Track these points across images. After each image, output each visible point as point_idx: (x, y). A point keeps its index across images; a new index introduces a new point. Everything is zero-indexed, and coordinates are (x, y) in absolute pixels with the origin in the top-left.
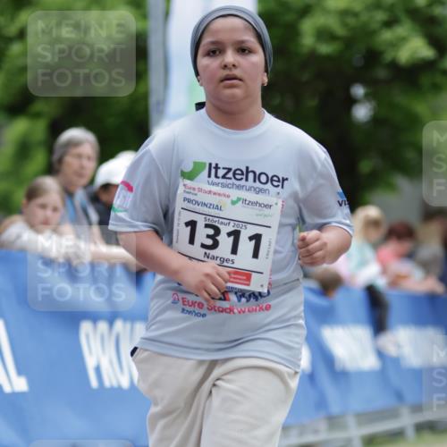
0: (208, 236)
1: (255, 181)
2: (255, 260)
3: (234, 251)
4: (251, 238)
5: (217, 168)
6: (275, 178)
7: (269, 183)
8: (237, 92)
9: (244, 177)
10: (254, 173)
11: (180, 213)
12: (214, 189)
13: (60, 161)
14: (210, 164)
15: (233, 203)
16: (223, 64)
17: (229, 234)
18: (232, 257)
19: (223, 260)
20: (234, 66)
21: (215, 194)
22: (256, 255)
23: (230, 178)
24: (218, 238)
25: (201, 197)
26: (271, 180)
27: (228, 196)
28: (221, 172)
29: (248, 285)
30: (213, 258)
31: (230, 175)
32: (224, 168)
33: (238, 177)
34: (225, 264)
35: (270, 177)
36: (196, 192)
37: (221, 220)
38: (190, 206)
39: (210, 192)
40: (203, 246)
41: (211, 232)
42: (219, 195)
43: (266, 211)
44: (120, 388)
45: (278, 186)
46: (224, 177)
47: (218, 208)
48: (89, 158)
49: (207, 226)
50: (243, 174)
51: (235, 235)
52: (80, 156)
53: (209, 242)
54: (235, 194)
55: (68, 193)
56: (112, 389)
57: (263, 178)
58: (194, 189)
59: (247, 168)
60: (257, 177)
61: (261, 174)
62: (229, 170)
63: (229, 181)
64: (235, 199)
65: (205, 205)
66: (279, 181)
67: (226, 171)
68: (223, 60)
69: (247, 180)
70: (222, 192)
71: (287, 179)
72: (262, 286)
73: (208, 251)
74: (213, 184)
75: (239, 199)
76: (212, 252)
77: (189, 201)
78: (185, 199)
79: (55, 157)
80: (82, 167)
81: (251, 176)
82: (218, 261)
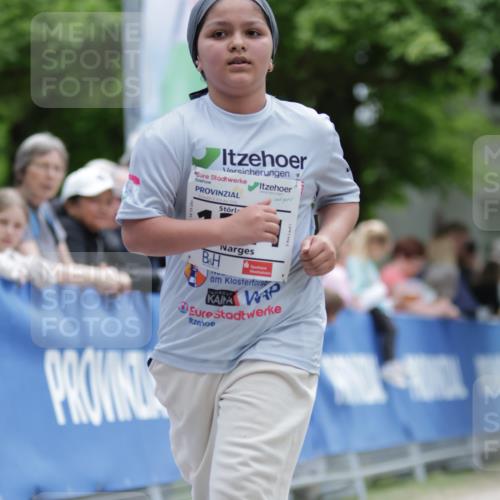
1: (273, 165)
2: (275, 248)
5: (232, 154)
6: (294, 159)
7: (289, 165)
8: (246, 77)
9: (261, 162)
10: (271, 157)
11: (192, 203)
12: (230, 175)
13: (24, 170)
14: (225, 151)
15: (251, 189)
16: (231, 46)
18: (251, 247)
19: (242, 251)
20: (243, 48)
21: (230, 180)
23: (247, 165)
25: (215, 185)
26: (290, 161)
27: (245, 182)
28: (237, 159)
30: (231, 250)
31: (246, 161)
32: (239, 155)
33: (254, 162)
34: (244, 255)
35: (288, 158)
36: (209, 180)
38: (204, 196)
39: (225, 179)
42: (235, 181)
43: (285, 195)
44: (90, 424)
45: (297, 167)
46: (240, 163)
47: (234, 195)
48: (57, 168)
49: (222, 216)
50: (259, 159)
52: (46, 166)
54: (252, 179)
55: (32, 206)
56: (81, 425)
57: (282, 161)
58: (207, 177)
59: (263, 153)
60: (275, 161)
61: (278, 157)
62: (245, 156)
63: (246, 168)
64: (252, 184)
65: (220, 193)
66: (298, 162)
67: (241, 157)
68: (232, 42)
69: (265, 165)
70: (237, 178)
71: (305, 158)
74: (229, 170)
75: (256, 184)
77: (202, 190)
78: (197, 188)
79: (18, 166)
80: (49, 178)
81: (268, 160)
82: (236, 253)
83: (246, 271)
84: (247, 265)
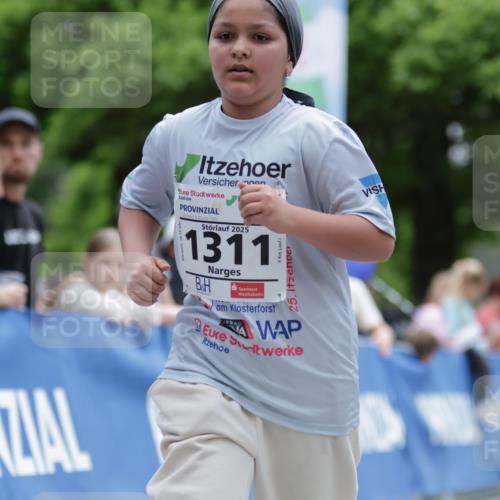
0: (209, 247)
1: (249, 175)
2: (265, 266)
3: (238, 260)
4: (255, 242)
5: (211, 162)
6: (274, 167)
7: (266, 173)
9: (239, 171)
10: (249, 164)
12: (208, 189)
14: (204, 158)
15: (229, 203)
17: (230, 241)
18: (237, 267)
19: (228, 272)
20: (244, 54)
21: (208, 195)
22: (265, 260)
23: (223, 174)
24: (219, 247)
25: (197, 202)
26: (267, 169)
27: (222, 196)
28: (214, 167)
29: (262, 297)
30: (218, 272)
31: (224, 170)
32: (218, 163)
33: (232, 172)
34: (231, 277)
35: (266, 166)
37: (219, 225)
38: (188, 214)
39: (203, 194)
40: (207, 259)
41: (211, 241)
42: (213, 195)
45: (277, 176)
46: (217, 173)
47: (214, 211)
49: (206, 235)
50: (237, 168)
51: (236, 240)
53: (211, 253)
57: (259, 170)
58: (187, 193)
60: (252, 171)
61: (256, 165)
62: (224, 164)
63: (221, 177)
64: (230, 198)
65: (200, 210)
66: (278, 169)
67: (220, 165)
69: (241, 174)
70: (215, 193)
71: (289, 166)
72: (279, 295)
73: (212, 265)
74: (204, 182)
75: (234, 198)
76: (216, 265)
77: (185, 208)
78: (181, 207)
81: (246, 169)
82: (223, 276)
83: (234, 294)
84: (235, 288)
